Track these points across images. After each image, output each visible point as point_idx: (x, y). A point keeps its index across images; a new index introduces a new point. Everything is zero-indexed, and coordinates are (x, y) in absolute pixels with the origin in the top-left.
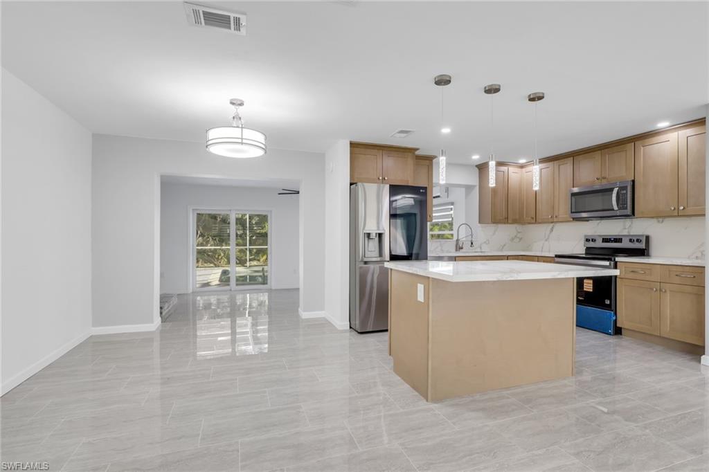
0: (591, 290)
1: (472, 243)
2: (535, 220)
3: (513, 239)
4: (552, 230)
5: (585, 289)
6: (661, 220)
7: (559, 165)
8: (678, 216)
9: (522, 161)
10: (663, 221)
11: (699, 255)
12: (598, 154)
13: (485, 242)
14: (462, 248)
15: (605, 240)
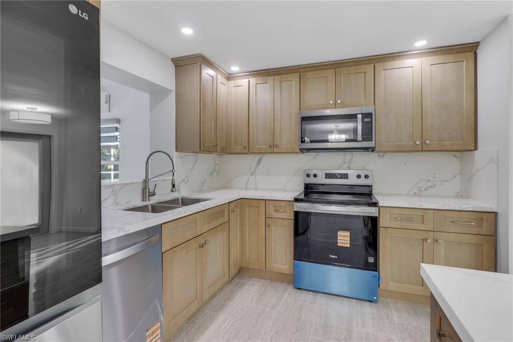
0: (348, 246)
1: (174, 186)
2: (248, 150)
3: (212, 173)
4: (259, 162)
5: (339, 245)
6: (381, 154)
7: (281, 82)
8: (422, 151)
9: (235, 69)
10: (383, 156)
11: (417, 191)
12: (330, 73)
13: (184, 180)
14: (154, 195)
15: (328, 176)
